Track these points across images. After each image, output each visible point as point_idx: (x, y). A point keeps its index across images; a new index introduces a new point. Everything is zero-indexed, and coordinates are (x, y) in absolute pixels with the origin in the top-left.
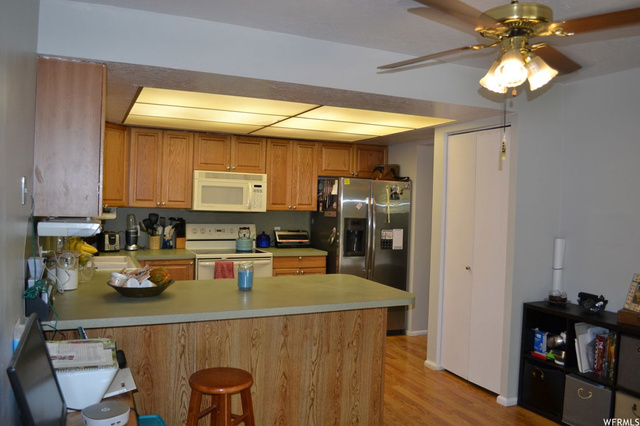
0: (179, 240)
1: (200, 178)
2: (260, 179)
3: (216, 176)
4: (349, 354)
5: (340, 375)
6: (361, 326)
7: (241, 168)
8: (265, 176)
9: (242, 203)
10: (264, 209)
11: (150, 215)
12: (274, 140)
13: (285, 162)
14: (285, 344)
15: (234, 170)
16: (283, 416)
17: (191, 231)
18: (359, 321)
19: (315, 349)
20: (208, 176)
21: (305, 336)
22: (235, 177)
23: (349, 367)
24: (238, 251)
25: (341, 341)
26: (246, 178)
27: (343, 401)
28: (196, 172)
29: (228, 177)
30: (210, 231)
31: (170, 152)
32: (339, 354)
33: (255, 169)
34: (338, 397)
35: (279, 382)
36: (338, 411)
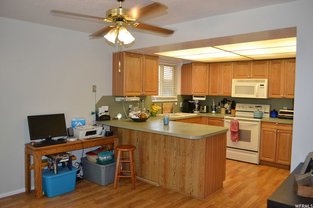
0: (232, 110)
1: (235, 82)
2: (264, 81)
3: (242, 81)
4: (188, 159)
5: (185, 167)
6: (193, 147)
7: (255, 76)
8: (266, 80)
9: (254, 94)
10: (265, 97)
11: (224, 99)
12: (273, 61)
13: (279, 72)
14: (165, 147)
15: (252, 78)
16: (165, 174)
17: (238, 107)
18: (192, 145)
19: (175, 152)
20: (238, 81)
21: (171, 145)
22: (251, 81)
23: (188, 165)
24: (255, 118)
25: (185, 152)
26: (256, 81)
27: (186, 178)
28: (233, 80)
29: (248, 81)
30: (246, 107)
31: (224, 72)
32: (184, 157)
33: (263, 76)
34: (184, 176)
35: (163, 161)
36: (184, 182)
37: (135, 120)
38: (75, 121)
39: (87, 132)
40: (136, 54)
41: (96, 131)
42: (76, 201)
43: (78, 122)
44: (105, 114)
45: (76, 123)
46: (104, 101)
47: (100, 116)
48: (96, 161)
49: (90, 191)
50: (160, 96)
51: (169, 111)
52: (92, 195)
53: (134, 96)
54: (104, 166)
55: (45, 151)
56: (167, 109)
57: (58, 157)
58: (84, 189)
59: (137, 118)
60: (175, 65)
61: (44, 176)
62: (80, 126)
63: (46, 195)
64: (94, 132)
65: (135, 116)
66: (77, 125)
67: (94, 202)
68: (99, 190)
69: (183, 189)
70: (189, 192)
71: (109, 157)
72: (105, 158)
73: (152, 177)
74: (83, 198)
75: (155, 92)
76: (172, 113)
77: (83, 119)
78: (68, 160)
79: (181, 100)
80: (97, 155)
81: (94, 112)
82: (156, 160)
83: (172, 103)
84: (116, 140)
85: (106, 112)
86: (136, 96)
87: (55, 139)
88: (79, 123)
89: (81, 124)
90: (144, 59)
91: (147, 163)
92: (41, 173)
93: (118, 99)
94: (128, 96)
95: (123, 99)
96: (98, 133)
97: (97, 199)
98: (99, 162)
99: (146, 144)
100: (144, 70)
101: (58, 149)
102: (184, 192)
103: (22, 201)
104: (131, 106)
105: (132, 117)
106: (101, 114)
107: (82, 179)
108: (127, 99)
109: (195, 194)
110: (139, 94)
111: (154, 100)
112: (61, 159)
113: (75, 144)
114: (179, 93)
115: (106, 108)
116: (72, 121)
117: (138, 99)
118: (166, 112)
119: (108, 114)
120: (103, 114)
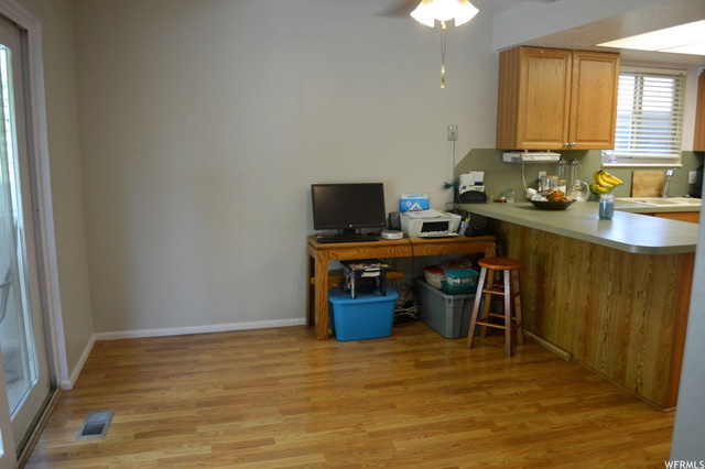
4: (638, 305)
5: (629, 323)
6: (652, 277)
14: (590, 270)
16: (585, 336)
19: (610, 284)
21: (604, 268)
23: (637, 318)
25: (632, 286)
27: (630, 352)
32: (628, 301)
34: (625, 344)
35: (584, 303)
36: (625, 359)
37: (539, 206)
38: (406, 201)
39: (425, 224)
40: (553, 49)
41: (447, 223)
42: (381, 355)
43: (413, 202)
44: (473, 188)
45: (408, 204)
46: (475, 159)
47: (462, 191)
48: (440, 285)
49: (418, 343)
50: (618, 151)
51: (653, 192)
52: (418, 351)
53: (545, 151)
54: (451, 297)
55: (335, 252)
56: (646, 187)
57: (360, 267)
58: (408, 338)
59: (544, 199)
60: (678, 73)
61: (331, 300)
62: (416, 210)
63: (333, 336)
64: (444, 226)
65: (540, 196)
66: (412, 209)
67: (413, 363)
68: (436, 345)
69: (621, 375)
70: (634, 386)
71: (467, 280)
72: (458, 281)
73: (562, 337)
74: (398, 354)
75: (605, 141)
76: (660, 196)
77: (425, 197)
78: (378, 274)
79: (694, 163)
80: (441, 272)
81: (450, 183)
82: (569, 301)
83: (661, 172)
84: (490, 247)
85: (477, 184)
86: (552, 151)
87: (364, 231)
88: (416, 204)
89: (420, 208)
90: (576, 61)
91: (552, 304)
92: (326, 294)
93: (508, 157)
94: (530, 151)
95: (517, 155)
96: (452, 226)
97: (422, 359)
98: (445, 289)
99: (553, 261)
100: (576, 86)
101: (362, 251)
102: (623, 384)
103: (293, 339)
104: (542, 174)
105: (533, 199)
106: (464, 187)
107: (414, 320)
108: (527, 157)
109: (646, 392)
110: (558, 145)
111: (610, 161)
112: (364, 271)
113: (395, 245)
114: (688, 145)
115: (479, 176)
116: (401, 201)
117: (556, 157)
118: (642, 192)
119: (481, 189)
120: (467, 190)
